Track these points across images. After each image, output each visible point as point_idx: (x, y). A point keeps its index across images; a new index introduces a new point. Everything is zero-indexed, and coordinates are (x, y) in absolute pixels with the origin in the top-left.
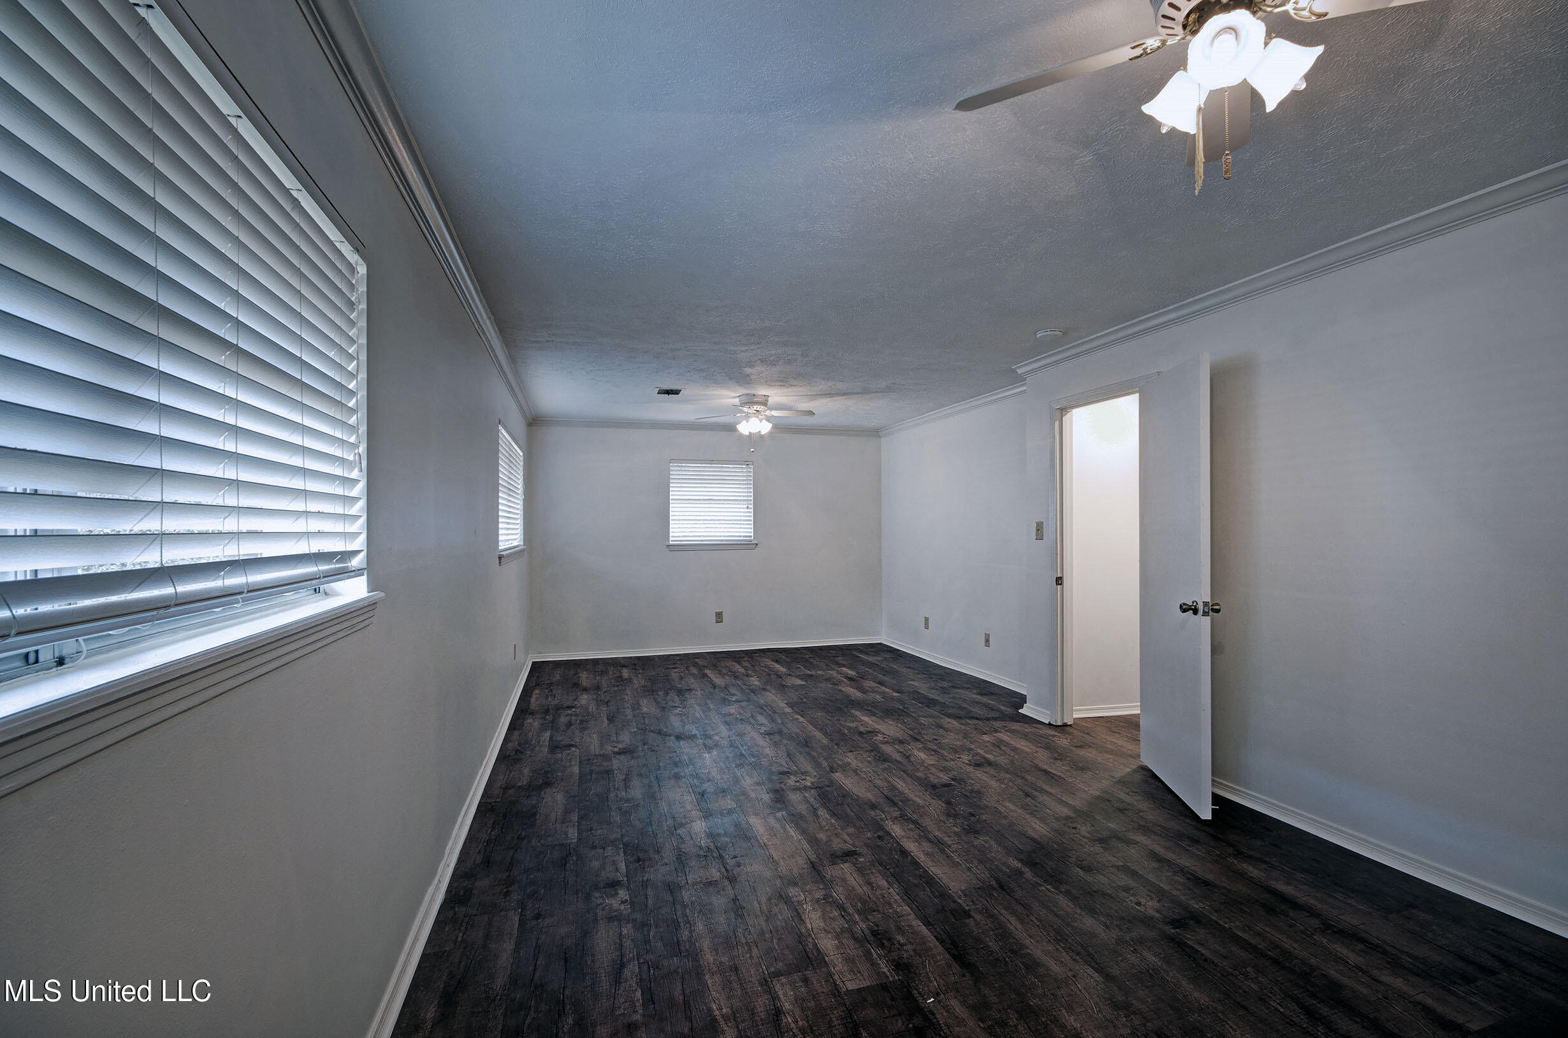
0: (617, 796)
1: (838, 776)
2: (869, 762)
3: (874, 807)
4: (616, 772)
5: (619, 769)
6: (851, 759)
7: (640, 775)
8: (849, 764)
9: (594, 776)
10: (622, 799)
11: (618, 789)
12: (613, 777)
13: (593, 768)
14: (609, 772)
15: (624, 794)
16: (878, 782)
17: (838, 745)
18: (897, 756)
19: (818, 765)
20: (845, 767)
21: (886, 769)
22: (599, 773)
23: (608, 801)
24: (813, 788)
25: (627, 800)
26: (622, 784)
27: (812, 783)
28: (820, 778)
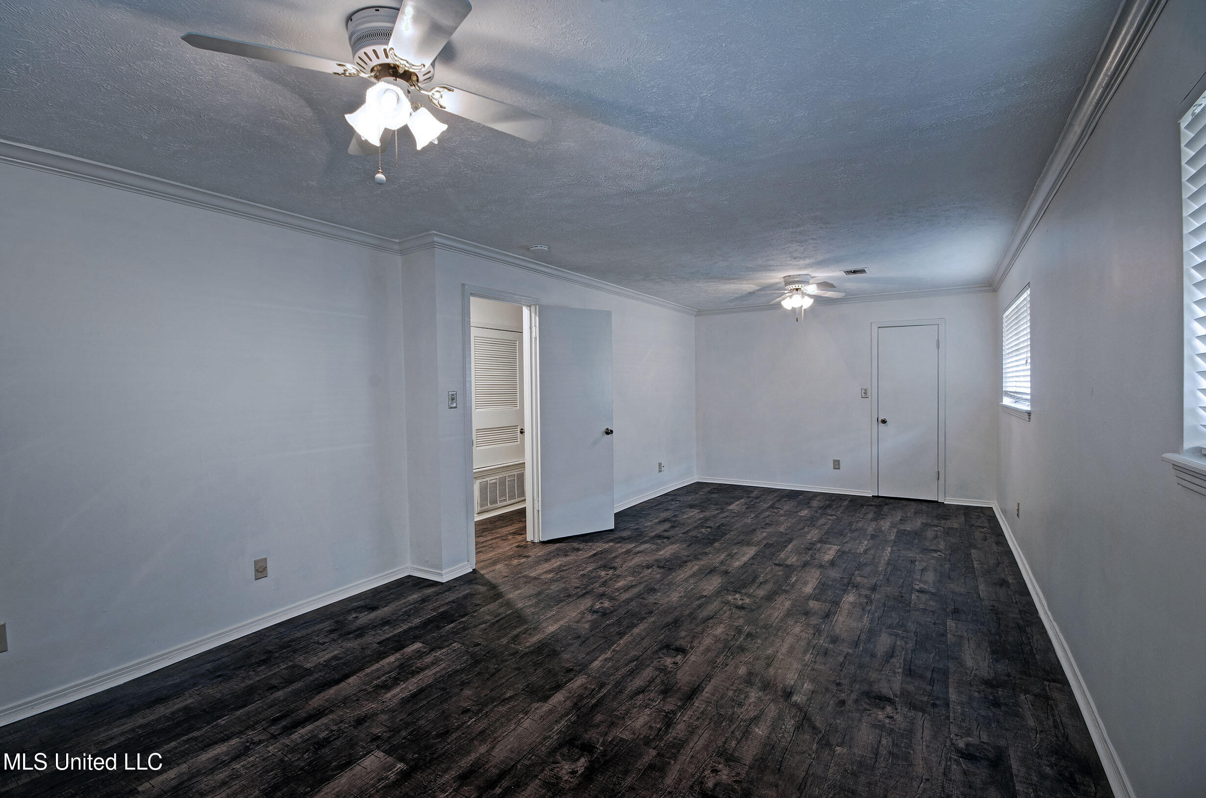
0: (906, 643)
4: (900, 670)
5: (894, 672)
7: (873, 656)
9: (929, 675)
10: (903, 638)
11: (903, 648)
12: (905, 665)
13: (929, 688)
14: (910, 672)
15: (898, 643)
22: (922, 677)
23: (916, 641)
25: (897, 635)
26: (897, 653)
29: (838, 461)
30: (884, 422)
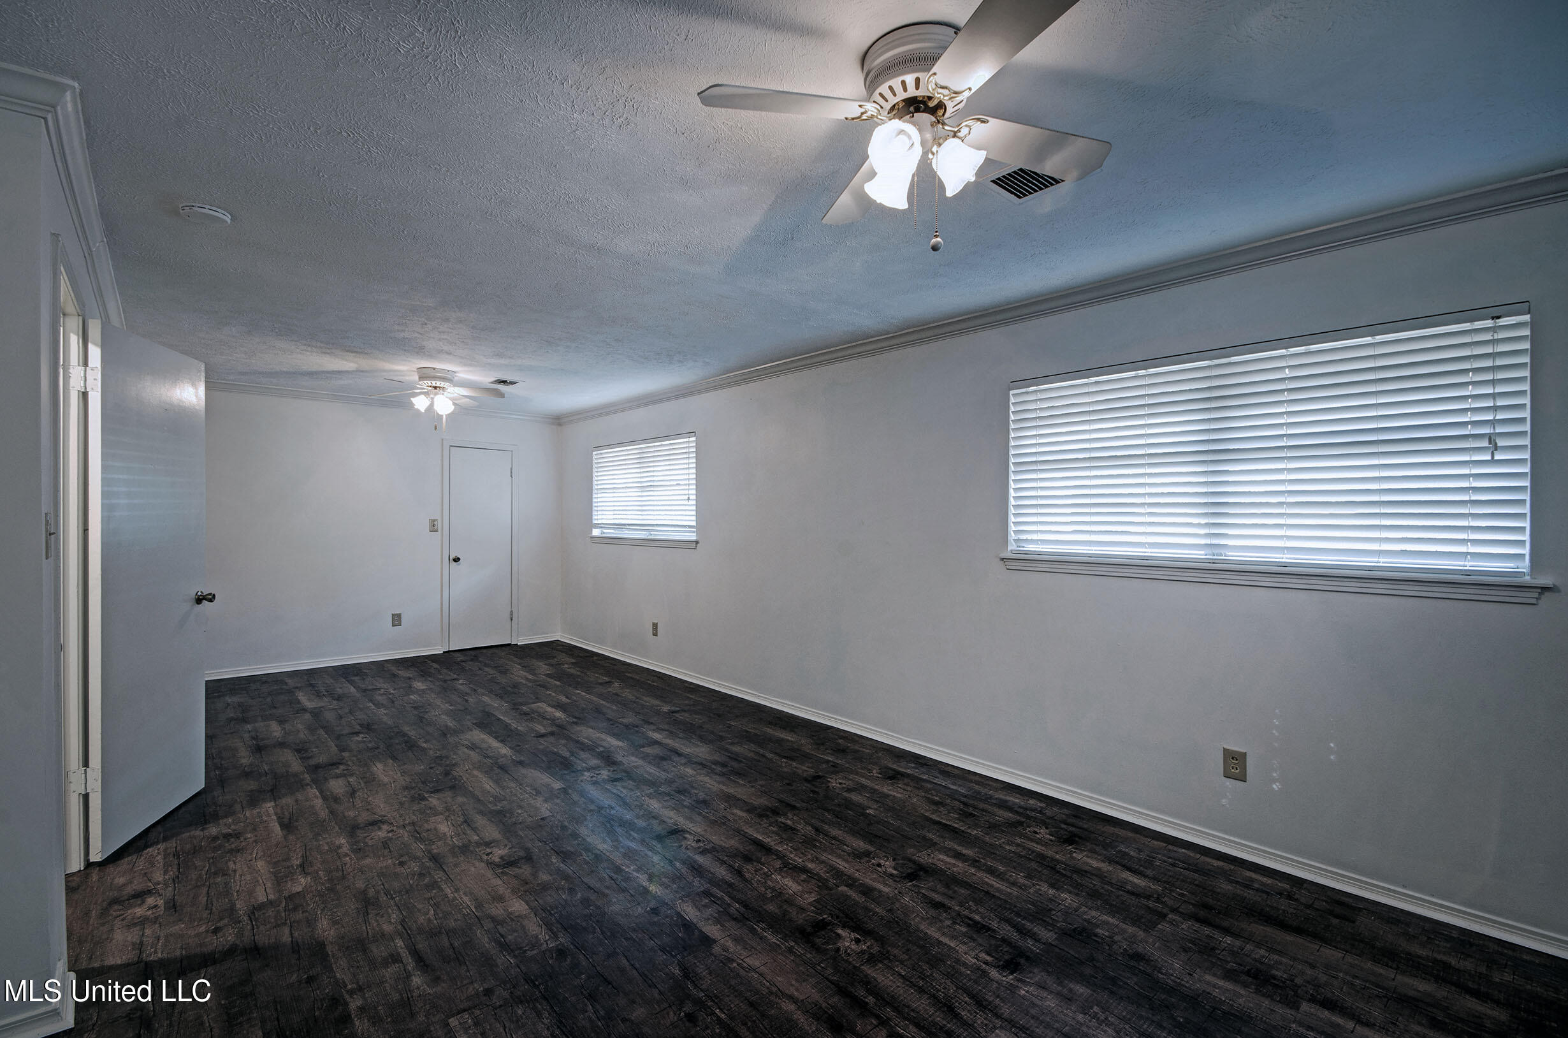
1: (557, 785)
2: (520, 807)
3: (520, 763)
6: (544, 809)
8: (546, 801)
16: (512, 785)
17: (564, 828)
18: (480, 821)
19: (582, 794)
20: (551, 796)
21: (500, 801)
24: (580, 770)
27: (583, 775)
28: (576, 780)
29: (399, 616)
30: (457, 560)
